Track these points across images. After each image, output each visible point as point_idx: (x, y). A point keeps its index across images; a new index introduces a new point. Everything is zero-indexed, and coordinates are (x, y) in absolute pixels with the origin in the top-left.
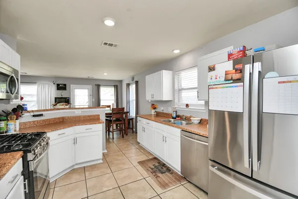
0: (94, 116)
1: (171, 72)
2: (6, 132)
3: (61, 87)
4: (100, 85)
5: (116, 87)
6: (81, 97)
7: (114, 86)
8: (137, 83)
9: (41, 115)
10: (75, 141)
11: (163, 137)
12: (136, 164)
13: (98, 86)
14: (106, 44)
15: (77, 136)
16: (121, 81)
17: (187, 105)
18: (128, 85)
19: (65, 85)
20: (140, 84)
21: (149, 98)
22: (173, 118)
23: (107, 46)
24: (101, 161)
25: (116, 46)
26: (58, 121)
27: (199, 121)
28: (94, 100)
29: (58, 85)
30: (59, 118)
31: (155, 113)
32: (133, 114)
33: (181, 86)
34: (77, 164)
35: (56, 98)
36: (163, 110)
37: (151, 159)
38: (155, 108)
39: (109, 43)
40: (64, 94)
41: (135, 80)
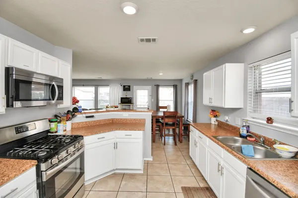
0: (140, 120)
1: (242, 65)
2: (56, 132)
3: (127, 88)
4: (159, 85)
5: (175, 87)
6: (142, 97)
7: (174, 85)
8: (196, 82)
9: (92, 117)
10: (116, 146)
11: (219, 165)
12: (179, 189)
13: (158, 86)
14: (142, 40)
15: (118, 140)
16: (181, 80)
17: (270, 120)
18: (187, 84)
19: (129, 86)
20: (199, 83)
21: (206, 102)
22: (241, 136)
23: (145, 42)
24: (142, 172)
25: (154, 40)
26: (108, 122)
27: (292, 155)
28: (153, 100)
29: (124, 86)
30: (109, 120)
31: (217, 123)
32: (191, 118)
33: (260, 86)
34: (116, 169)
35: (122, 98)
36: (227, 121)
37: (202, 189)
38: (216, 116)
39: (145, 38)
40: (128, 94)
41: (194, 79)
